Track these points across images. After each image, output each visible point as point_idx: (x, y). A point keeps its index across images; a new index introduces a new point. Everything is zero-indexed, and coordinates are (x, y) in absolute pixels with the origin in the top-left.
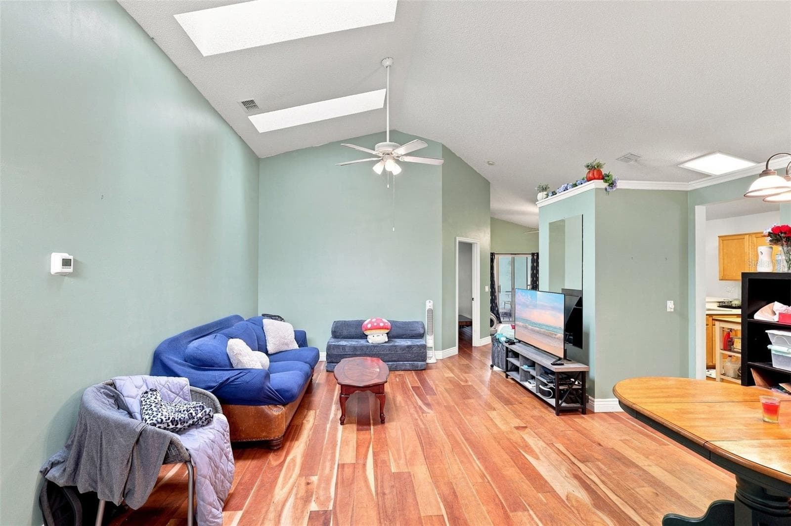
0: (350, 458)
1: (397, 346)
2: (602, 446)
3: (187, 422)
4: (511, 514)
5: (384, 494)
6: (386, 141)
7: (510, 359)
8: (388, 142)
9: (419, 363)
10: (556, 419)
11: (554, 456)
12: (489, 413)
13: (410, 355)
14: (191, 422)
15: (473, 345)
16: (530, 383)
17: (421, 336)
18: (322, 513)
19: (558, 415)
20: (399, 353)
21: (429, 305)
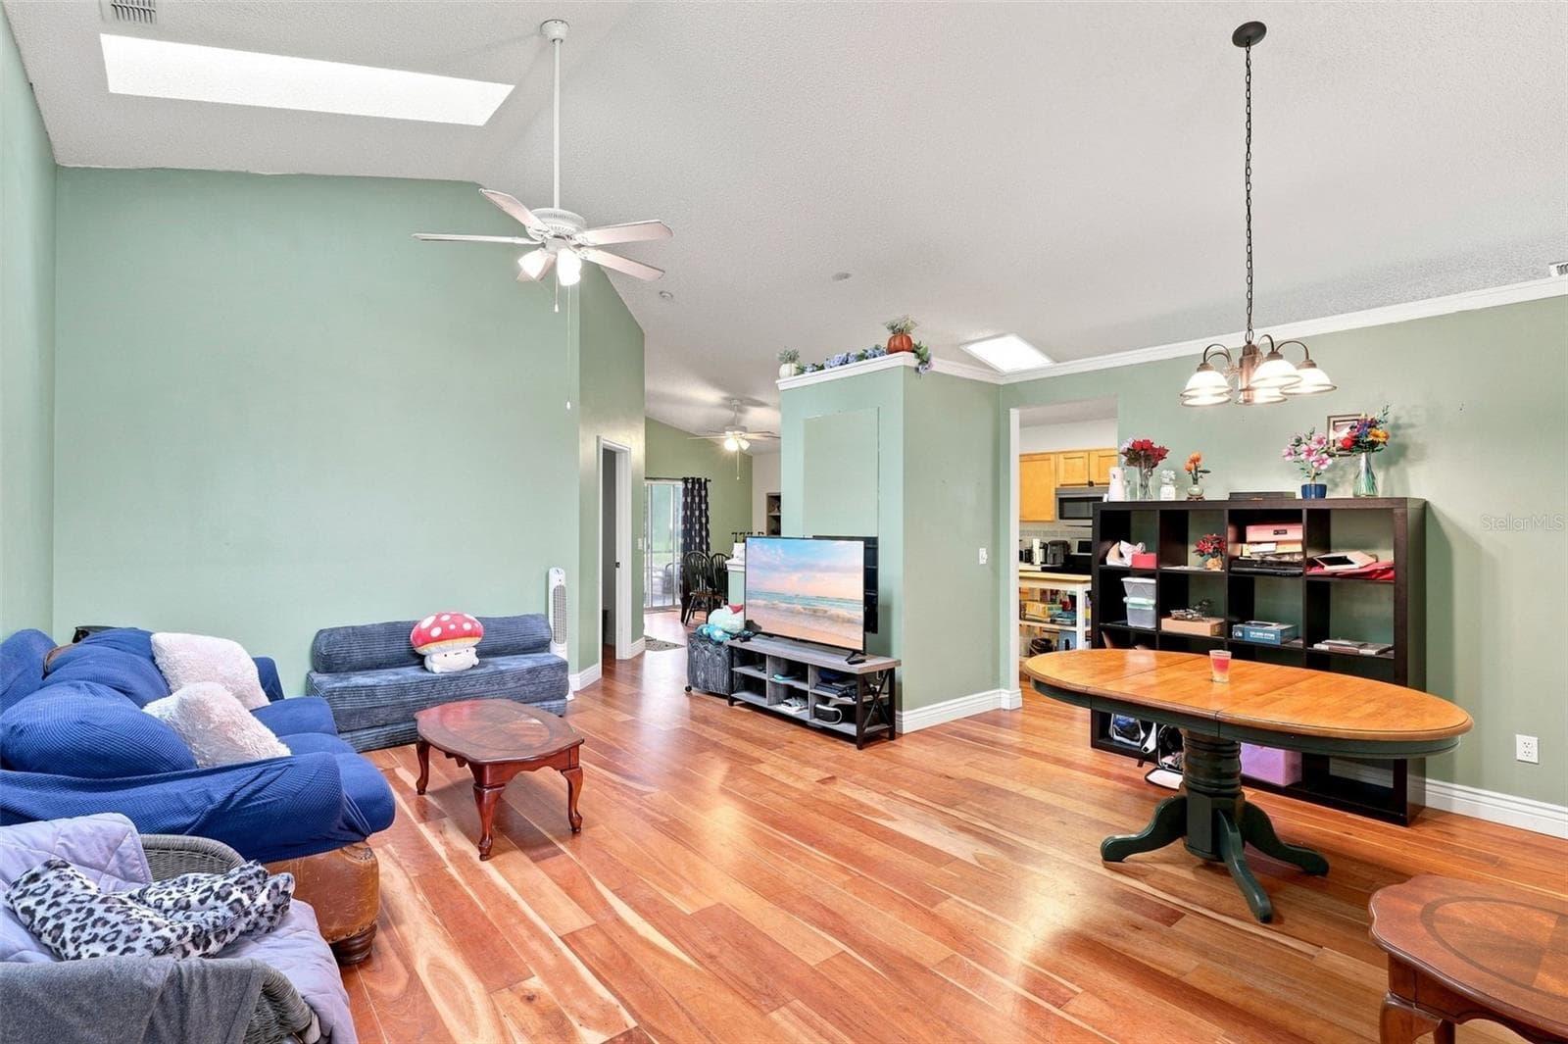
0: (574, 918)
1: (507, 671)
2: (952, 778)
3: (233, 930)
4: (934, 910)
5: (712, 957)
6: (552, 207)
7: (735, 669)
8: (556, 209)
9: (552, 703)
10: (862, 755)
11: (909, 809)
12: (753, 767)
13: (534, 689)
14: (241, 926)
15: (617, 658)
16: (790, 705)
17: (543, 646)
18: (622, 1039)
19: (860, 748)
20: (510, 685)
21: (556, 579)
